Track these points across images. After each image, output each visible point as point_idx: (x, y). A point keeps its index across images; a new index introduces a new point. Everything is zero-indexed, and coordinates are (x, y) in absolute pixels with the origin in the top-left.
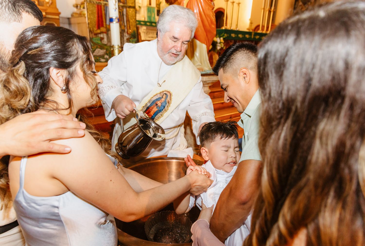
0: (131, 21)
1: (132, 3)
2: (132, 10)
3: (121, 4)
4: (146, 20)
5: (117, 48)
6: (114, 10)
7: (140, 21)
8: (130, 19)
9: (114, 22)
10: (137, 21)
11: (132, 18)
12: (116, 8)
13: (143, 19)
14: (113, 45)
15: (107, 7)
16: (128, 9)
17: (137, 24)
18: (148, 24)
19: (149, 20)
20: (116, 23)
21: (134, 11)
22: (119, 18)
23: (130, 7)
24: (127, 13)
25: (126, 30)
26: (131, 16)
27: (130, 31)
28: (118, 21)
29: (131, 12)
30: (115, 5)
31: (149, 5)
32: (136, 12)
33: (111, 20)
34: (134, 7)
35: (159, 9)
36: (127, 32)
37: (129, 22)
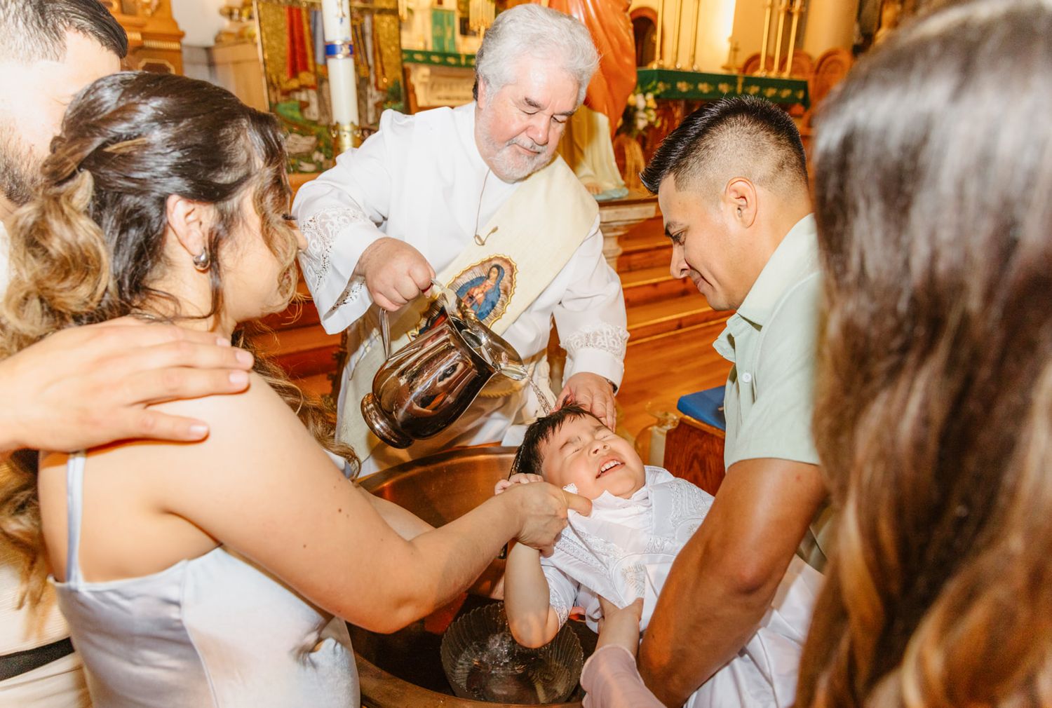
0: (387, 51)
1: (389, 1)
2: (388, 19)
3: (358, 3)
4: (430, 48)
5: (348, 132)
6: (339, 20)
7: (411, 53)
8: (382, 46)
9: (340, 56)
10: (403, 51)
11: (390, 43)
12: (344, 15)
13: (419, 46)
14: (337, 123)
15: (316, 13)
16: (376, 17)
17: (403, 61)
18: (435, 59)
19: (437, 49)
20: (344, 58)
21: (393, 22)
22: (352, 43)
23: (382, 11)
24: (373, 30)
25: (373, 79)
26: (387, 36)
27: (385, 80)
28: (349, 51)
29: (385, 25)
30: (342, 5)
31: (436, 6)
32: (400, 25)
33: (330, 50)
34: (394, 12)
35: (466, 16)
36: (376, 85)
37: (381, 55)
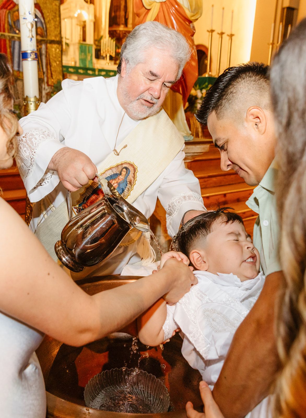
0: (54, 64)
1: (56, 36)
2: (55, 46)
4: (78, 65)
5: (32, 102)
6: (30, 39)
7: (68, 67)
8: (51, 61)
9: (29, 59)
10: (63, 67)
11: (56, 59)
12: (33, 37)
13: (73, 64)
14: (27, 97)
15: (14, 42)
16: (49, 45)
17: (63, 72)
18: (81, 71)
19: (82, 66)
21: (59, 48)
23: (52, 42)
24: (46, 52)
26: (54, 55)
28: (35, 57)
29: (53, 49)
30: (32, 31)
31: (82, 42)
32: (62, 51)
33: (24, 56)
34: (60, 43)
35: (98, 48)
36: (47, 83)
37: (50, 66)
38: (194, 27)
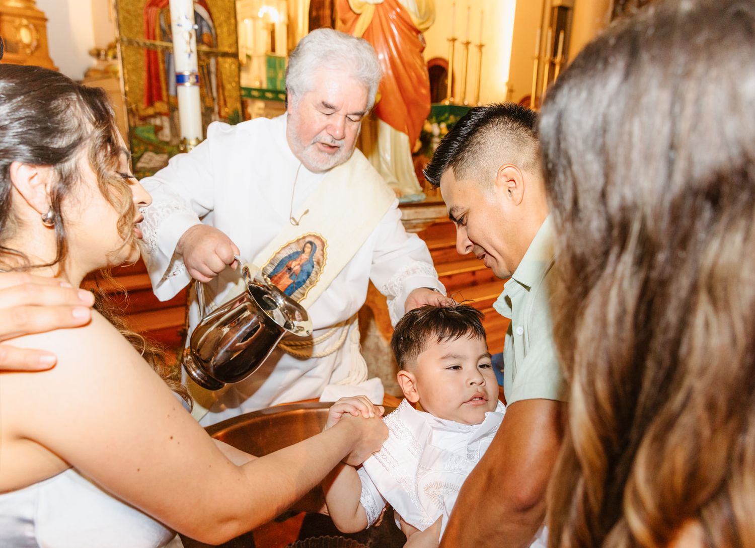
0: (228, 86)
1: (230, 46)
2: (229, 60)
3: (205, 48)
4: (265, 86)
6: (187, 56)
7: (249, 90)
8: (225, 82)
9: (188, 84)
10: (241, 89)
11: (231, 80)
12: (191, 51)
13: (257, 85)
14: (185, 138)
15: (170, 54)
16: (220, 59)
17: (241, 96)
18: (269, 95)
19: (270, 87)
20: (191, 86)
21: (234, 63)
22: (198, 74)
23: (225, 55)
24: (217, 69)
25: (216, 109)
26: (228, 74)
27: (227, 110)
28: (195, 80)
29: (227, 66)
30: (190, 43)
31: (270, 53)
32: (240, 67)
33: (180, 79)
34: (235, 55)
36: (219, 113)
37: (223, 89)
38: (423, 39)
